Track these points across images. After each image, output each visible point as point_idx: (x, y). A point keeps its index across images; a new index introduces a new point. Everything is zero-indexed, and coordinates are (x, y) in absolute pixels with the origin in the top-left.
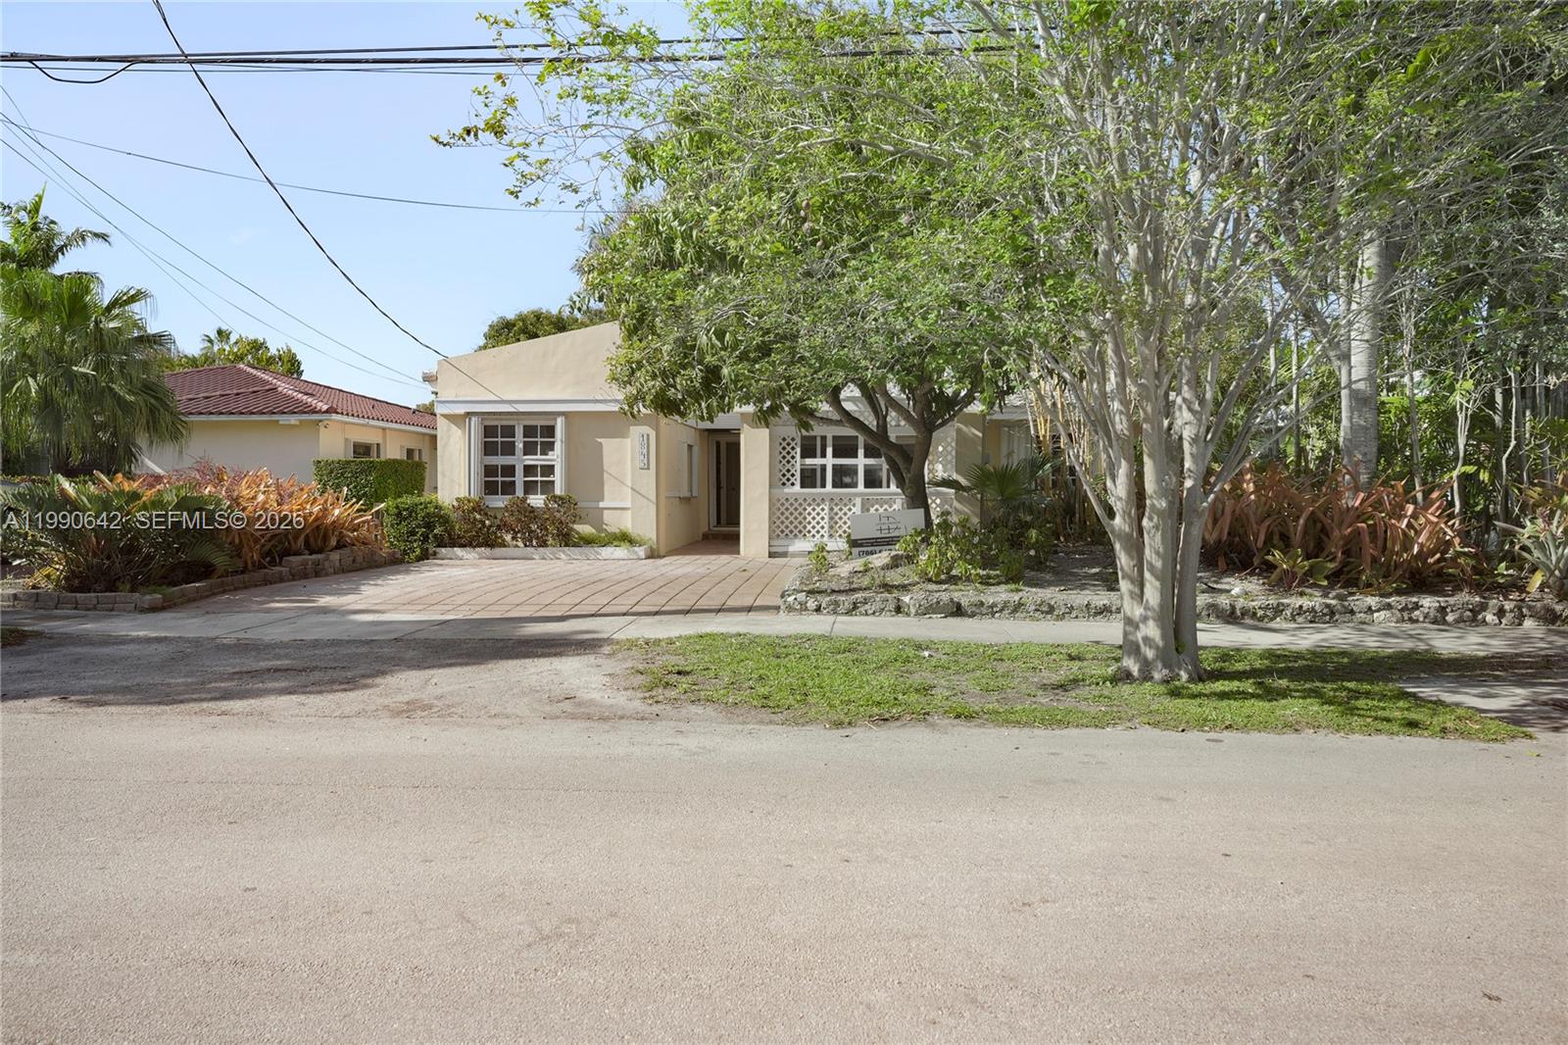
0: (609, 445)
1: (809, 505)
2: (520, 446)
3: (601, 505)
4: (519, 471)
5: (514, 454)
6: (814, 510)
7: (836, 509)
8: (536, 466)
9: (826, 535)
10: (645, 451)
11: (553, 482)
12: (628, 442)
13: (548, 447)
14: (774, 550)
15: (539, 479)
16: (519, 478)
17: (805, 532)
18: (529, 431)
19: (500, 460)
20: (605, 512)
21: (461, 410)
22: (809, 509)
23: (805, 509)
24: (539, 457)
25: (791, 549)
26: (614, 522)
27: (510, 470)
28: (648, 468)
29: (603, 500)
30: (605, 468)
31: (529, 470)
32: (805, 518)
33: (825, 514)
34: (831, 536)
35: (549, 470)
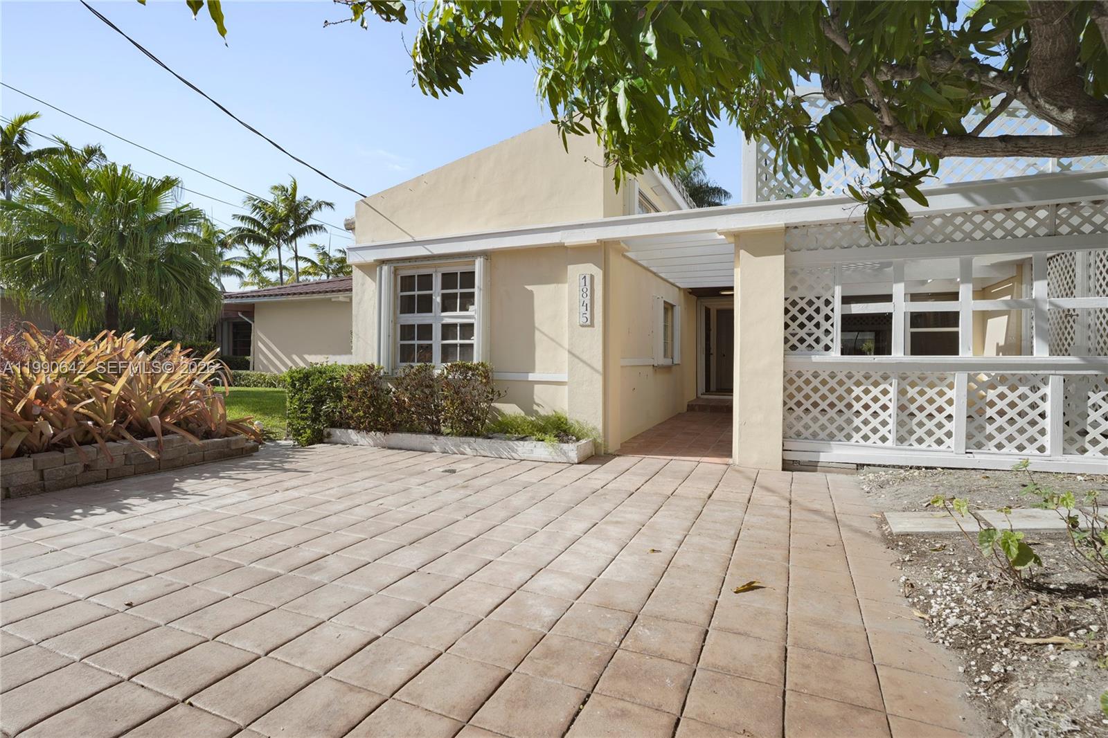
0: (542, 294)
1: (858, 384)
2: (437, 300)
3: (532, 377)
4: (437, 332)
5: (430, 311)
6: (867, 392)
7: (912, 392)
8: (455, 325)
9: (891, 437)
10: (587, 301)
11: (472, 345)
12: (565, 287)
13: (468, 299)
14: (791, 456)
15: (458, 341)
16: (437, 342)
17: (848, 429)
18: (449, 280)
19: (417, 319)
20: (537, 387)
21: (371, 257)
22: (857, 391)
23: (849, 391)
24: (458, 313)
25: (823, 458)
26: (550, 402)
27: (426, 331)
28: (592, 325)
29: (532, 370)
30: (537, 325)
31: (448, 330)
32: (849, 406)
33: (891, 399)
34: (901, 440)
35: (468, 329)
